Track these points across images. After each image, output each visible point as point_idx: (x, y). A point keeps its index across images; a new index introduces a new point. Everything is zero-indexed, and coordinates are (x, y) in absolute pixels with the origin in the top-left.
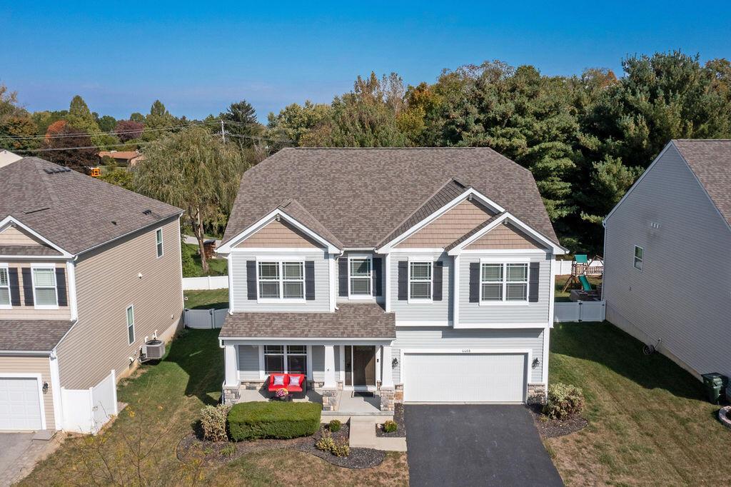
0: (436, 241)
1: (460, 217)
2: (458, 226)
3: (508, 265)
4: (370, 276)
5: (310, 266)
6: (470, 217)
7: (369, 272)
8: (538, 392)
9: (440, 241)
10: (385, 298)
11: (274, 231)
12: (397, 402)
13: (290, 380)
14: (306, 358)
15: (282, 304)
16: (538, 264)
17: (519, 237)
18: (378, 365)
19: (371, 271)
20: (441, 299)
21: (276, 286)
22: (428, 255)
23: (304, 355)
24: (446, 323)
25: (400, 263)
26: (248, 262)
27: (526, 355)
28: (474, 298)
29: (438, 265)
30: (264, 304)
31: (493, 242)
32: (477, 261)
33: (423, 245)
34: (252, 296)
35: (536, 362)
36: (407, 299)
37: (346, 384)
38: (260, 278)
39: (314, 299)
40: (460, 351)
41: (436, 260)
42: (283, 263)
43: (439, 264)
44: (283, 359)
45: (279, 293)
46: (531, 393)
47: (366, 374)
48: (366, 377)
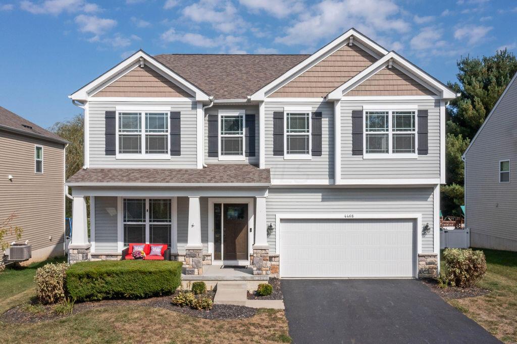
0: (314, 90)
1: (340, 64)
2: (339, 74)
3: (393, 113)
4: (243, 134)
5: (176, 117)
6: (350, 64)
7: (242, 130)
8: (430, 263)
9: (318, 90)
10: (258, 159)
11: (137, 79)
12: (272, 276)
13: (151, 249)
14: (170, 228)
15: (143, 159)
16: (426, 112)
17: (404, 82)
18: (251, 235)
19: (244, 129)
20: (320, 155)
21: (137, 139)
22: (306, 105)
23: (168, 223)
24: (326, 182)
25: (275, 113)
26: (107, 112)
27: (414, 221)
28: (357, 151)
29: (316, 116)
30: (123, 160)
31: (376, 88)
32: (359, 108)
33: (300, 94)
34: (110, 151)
35: (426, 229)
36: (283, 155)
37: (215, 259)
38: (120, 131)
39: (179, 155)
40: (342, 216)
41: (315, 110)
42: (146, 114)
43: (318, 115)
44: (145, 228)
45: (141, 148)
46: (422, 265)
47: (237, 247)
48: (237, 250)
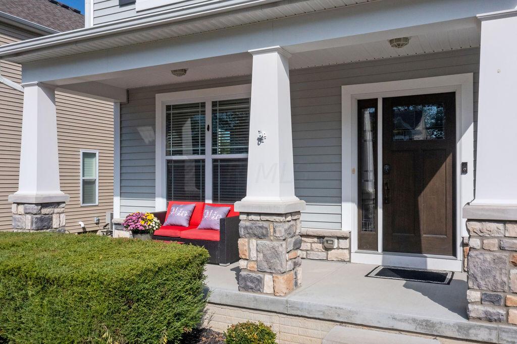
18: (464, 182)
30: (149, 11)
37: (361, 246)
44: (204, 166)
47: (424, 217)
48: (423, 226)
